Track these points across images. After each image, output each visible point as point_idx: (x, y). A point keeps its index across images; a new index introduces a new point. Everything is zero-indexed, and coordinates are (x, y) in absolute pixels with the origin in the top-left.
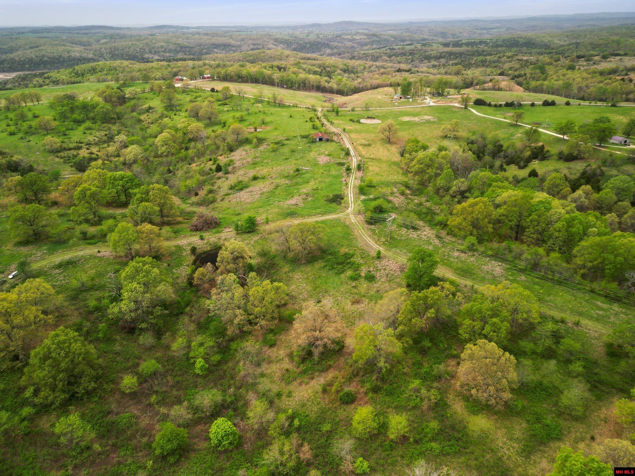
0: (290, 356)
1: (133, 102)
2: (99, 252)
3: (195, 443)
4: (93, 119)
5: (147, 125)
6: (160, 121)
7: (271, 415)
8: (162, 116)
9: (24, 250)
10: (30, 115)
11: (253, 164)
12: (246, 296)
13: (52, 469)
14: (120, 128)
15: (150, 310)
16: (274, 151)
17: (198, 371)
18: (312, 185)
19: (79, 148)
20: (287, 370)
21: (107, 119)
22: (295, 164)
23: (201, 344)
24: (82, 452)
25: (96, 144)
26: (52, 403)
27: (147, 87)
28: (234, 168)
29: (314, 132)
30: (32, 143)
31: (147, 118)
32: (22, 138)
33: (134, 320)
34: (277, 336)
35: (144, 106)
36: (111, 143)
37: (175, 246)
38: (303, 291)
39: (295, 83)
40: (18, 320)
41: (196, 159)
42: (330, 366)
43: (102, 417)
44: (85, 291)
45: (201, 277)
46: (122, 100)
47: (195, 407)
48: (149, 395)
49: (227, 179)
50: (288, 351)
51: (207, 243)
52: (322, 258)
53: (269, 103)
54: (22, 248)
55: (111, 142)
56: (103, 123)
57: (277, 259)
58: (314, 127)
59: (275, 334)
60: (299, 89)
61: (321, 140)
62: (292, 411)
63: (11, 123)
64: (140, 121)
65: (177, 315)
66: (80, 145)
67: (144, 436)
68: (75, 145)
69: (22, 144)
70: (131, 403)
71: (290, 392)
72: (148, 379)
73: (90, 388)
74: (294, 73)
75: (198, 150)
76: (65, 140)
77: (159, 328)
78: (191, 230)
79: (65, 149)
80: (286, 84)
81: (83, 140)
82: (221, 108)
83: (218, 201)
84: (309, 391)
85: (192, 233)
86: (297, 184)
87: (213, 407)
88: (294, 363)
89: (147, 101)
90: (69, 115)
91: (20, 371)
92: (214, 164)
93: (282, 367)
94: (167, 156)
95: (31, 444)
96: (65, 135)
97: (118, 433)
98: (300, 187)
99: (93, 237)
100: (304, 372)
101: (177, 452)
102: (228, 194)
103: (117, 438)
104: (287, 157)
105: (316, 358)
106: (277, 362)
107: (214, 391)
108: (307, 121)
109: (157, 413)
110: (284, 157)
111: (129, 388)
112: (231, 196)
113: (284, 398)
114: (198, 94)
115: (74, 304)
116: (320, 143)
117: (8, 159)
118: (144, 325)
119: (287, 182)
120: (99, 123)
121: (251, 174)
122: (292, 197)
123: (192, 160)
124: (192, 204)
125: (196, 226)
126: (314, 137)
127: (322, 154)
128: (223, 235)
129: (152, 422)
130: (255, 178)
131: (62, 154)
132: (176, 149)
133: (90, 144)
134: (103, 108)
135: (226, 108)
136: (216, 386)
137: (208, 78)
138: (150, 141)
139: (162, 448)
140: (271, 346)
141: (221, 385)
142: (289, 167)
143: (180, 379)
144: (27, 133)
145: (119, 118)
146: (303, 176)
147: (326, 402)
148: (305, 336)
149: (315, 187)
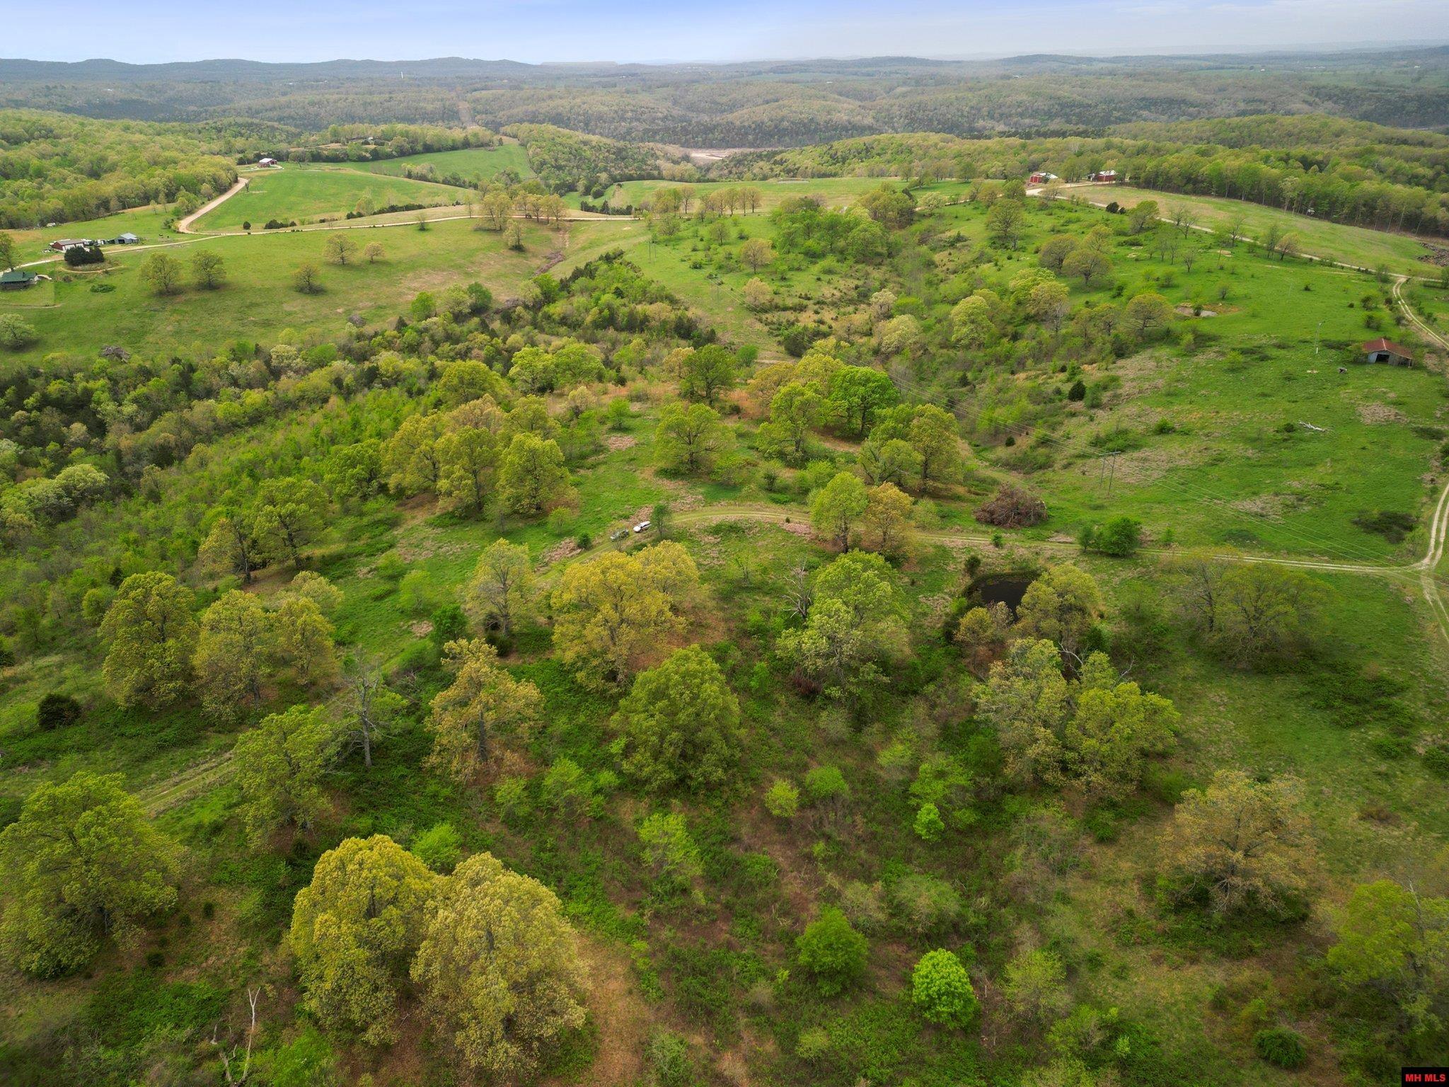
0: (1148, 882)
1: (926, 223)
2: (788, 521)
3: (878, 978)
4: (842, 252)
5: (942, 276)
6: (973, 269)
7: (1061, 999)
8: (978, 261)
9: (669, 486)
10: (733, 233)
11: (1169, 394)
12: (1069, 704)
13: (618, 901)
14: (887, 276)
15: (854, 664)
16: (1232, 370)
17: (920, 830)
18: (1322, 473)
19: (802, 308)
20: (1130, 914)
21: (868, 255)
22: (1286, 411)
23: (941, 775)
24: (672, 893)
25: (834, 304)
26: (647, 781)
27: (966, 191)
28: (1116, 396)
29: (1364, 337)
30: (725, 288)
31: (945, 260)
32: (710, 277)
33: (819, 675)
34: (1125, 823)
35: (948, 234)
36: (863, 306)
37: (936, 547)
38: (1224, 737)
39: (1343, 204)
40: (632, 610)
41: (1029, 362)
42: (1251, 952)
43: (721, 843)
44: (747, 589)
45: (976, 627)
46: (907, 217)
47: (895, 902)
48: (812, 838)
49: (1092, 419)
50: (1144, 869)
51: (1006, 557)
52: (1302, 672)
53: (1252, 249)
54: (666, 482)
55: (862, 302)
56: (856, 262)
57: (1169, 637)
58: (1371, 324)
59: (1119, 817)
60: (1350, 220)
61: (1382, 359)
62: (1120, 1014)
63: (701, 245)
64: (930, 264)
65: (905, 693)
66: (805, 302)
67: (786, 914)
68: (797, 300)
69: (708, 288)
70: (776, 837)
71: (1123, 968)
72: (817, 802)
73: (714, 778)
74: (1347, 178)
75: (1040, 343)
76: (782, 290)
77: (863, 707)
78: (978, 520)
79: (777, 308)
80: (1314, 205)
81: (812, 294)
82: (1122, 251)
83: (1057, 466)
84: (1178, 987)
85: (977, 525)
86: (1278, 463)
87: (934, 919)
88: (1152, 904)
89: (956, 222)
90: (800, 240)
91: (613, 701)
92: (1069, 380)
93: (1117, 899)
94: (968, 347)
95: (599, 840)
96: (783, 279)
97: (740, 886)
98: (1284, 472)
99: (784, 489)
100: (1174, 936)
101: (841, 978)
102: (1083, 456)
103: (737, 895)
104: (1267, 391)
105: (1217, 916)
106: (1109, 883)
107: (946, 886)
108: (1351, 306)
109: (819, 881)
110: (1257, 390)
111: (781, 807)
112: (1090, 462)
113: (1104, 973)
114: (1072, 215)
115: (723, 609)
116: (1381, 366)
117: (679, 313)
118: (835, 692)
119: (1250, 453)
120: (851, 261)
121: (1158, 416)
122: (1254, 493)
123: (1021, 364)
124: (994, 463)
125: (992, 513)
126: (1364, 351)
127: (1377, 397)
128: (1048, 548)
129: (805, 894)
130: (1163, 430)
131: (769, 316)
132: (992, 336)
133: (824, 303)
134: (866, 230)
135: (1133, 253)
136: (949, 876)
137: (1109, 178)
138: (941, 309)
139: (813, 954)
140: (1102, 841)
141: (963, 880)
142: (1268, 418)
143: (880, 829)
144: (720, 268)
145: (890, 255)
146: (1304, 445)
147: (1218, 1034)
148: (1200, 851)
149: (1329, 481)
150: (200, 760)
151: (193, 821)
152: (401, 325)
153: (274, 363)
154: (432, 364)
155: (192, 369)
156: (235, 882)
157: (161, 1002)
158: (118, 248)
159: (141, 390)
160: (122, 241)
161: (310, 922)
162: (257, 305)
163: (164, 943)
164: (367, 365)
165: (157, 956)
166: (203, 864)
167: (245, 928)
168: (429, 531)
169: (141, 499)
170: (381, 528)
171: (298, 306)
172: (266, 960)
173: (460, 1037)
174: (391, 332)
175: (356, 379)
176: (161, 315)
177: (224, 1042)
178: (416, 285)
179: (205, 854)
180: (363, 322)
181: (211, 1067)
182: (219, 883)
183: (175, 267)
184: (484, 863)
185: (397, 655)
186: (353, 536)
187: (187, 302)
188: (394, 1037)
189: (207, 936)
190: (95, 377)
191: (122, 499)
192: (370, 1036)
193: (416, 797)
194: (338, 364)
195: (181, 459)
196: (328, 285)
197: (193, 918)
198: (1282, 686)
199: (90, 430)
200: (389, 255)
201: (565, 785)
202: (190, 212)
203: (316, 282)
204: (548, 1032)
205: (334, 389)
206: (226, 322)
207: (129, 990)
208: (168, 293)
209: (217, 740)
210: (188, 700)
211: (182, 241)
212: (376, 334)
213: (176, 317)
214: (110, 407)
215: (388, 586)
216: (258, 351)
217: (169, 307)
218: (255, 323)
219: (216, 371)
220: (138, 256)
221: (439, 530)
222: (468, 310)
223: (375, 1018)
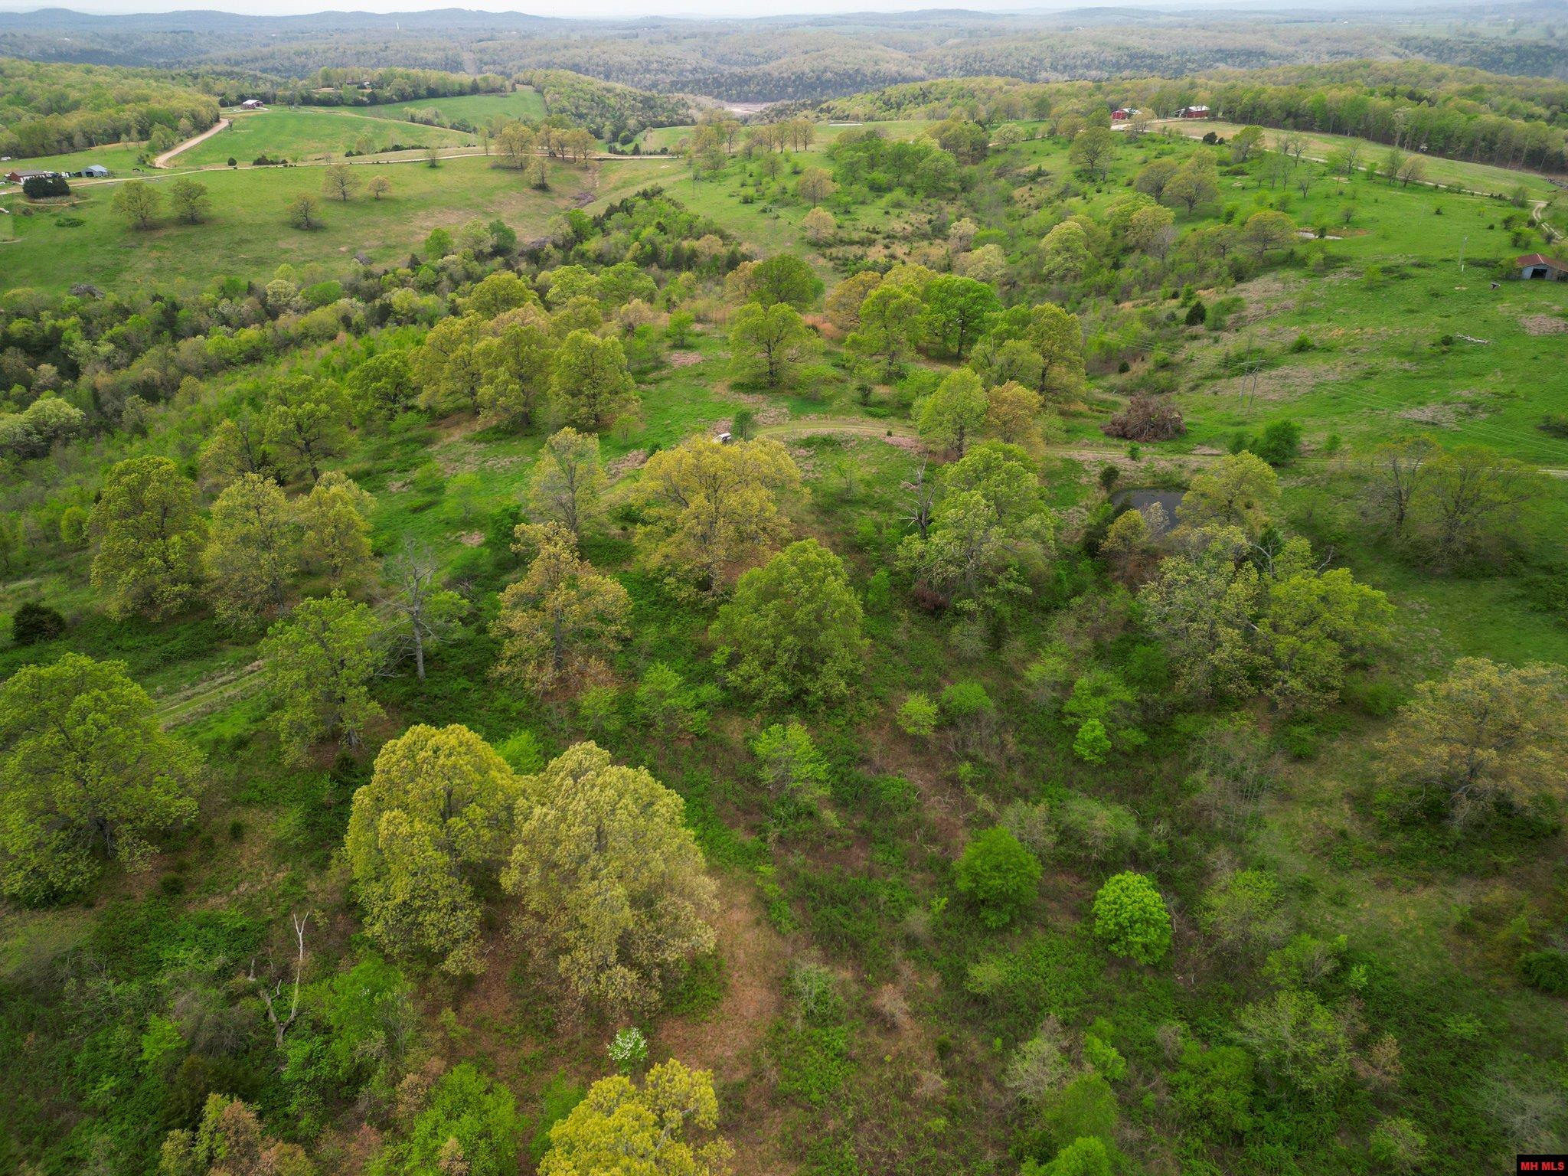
0: (1361, 802)
1: (1000, 160)
2: (889, 434)
3: (1050, 911)
4: (911, 186)
5: (1023, 211)
6: (1057, 203)
7: (1274, 927)
8: (1064, 194)
9: (746, 401)
10: (787, 168)
11: (1301, 314)
13: (733, 826)
14: (963, 210)
15: (991, 574)
16: (1370, 289)
17: (1079, 749)
18: (1493, 383)
19: (871, 243)
20: (1343, 834)
21: (936, 187)
22: (1441, 326)
23: (1099, 692)
24: (798, 816)
25: (905, 238)
26: (758, 695)
27: (1043, 128)
28: (1240, 318)
29: (1513, 255)
30: (782, 222)
31: (1026, 196)
32: (764, 211)
33: (947, 585)
34: (1324, 739)
35: (1027, 169)
36: (938, 241)
37: (1063, 460)
38: (1431, 646)
39: (1459, 139)
40: (732, 501)
41: (1136, 290)
42: (1497, 870)
43: (849, 765)
44: (849, 502)
45: (1129, 533)
46: (979, 152)
47: (1061, 828)
48: (954, 760)
49: (1216, 341)
50: (1354, 786)
51: (1146, 470)
52: (1513, 575)
53: (1370, 176)
54: (742, 396)
55: (936, 237)
56: (928, 197)
57: (1350, 545)
58: (1517, 242)
59: (1319, 733)
60: (1467, 156)
61: (1539, 274)
62: (1351, 940)
63: (750, 181)
64: (1009, 200)
65: (1047, 610)
66: (874, 236)
67: (933, 840)
68: (864, 234)
69: (762, 222)
70: (910, 759)
71: (1341, 894)
72: (959, 721)
73: (835, 692)
74: (1462, 110)
75: (1144, 271)
76: (847, 223)
77: (1002, 620)
78: (1108, 434)
79: (842, 242)
80: (1427, 141)
81: (881, 228)
82: (1227, 181)
83: (1182, 389)
84: (1412, 913)
85: (1109, 440)
86: (1441, 374)
87: (1111, 845)
88: (1369, 824)
89: (1034, 158)
90: (863, 173)
91: (711, 614)
92: (1183, 305)
93: (1325, 820)
94: (1063, 278)
95: (705, 759)
96: (847, 212)
97: (875, 810)
98: (1450, 382)
99: (881, 403)
100: (1405, 856)
101: (1009, 907)
102: (1212, 377)
103: (872, 819)
104: (1414, 308)
105: (1456, 829)
106: (1313, 804)
107: (1118, 809)
108: (1491, 227)
109: (968, 805)
110: (1402, 307)
111: (916, 724)
112: (1222, 382)
113: (1319, 900)
114: (1166, 147)
115: (824, 523)
116: (1536, 283)
117: (731, 248)
118: (969, 605)
119: (1407, 366)
120: (921, 195)
121: (1294, 333)
122: (1420, 403)
123: (1126, 294)
124: (1111, 389)
125: (1124, 425)
126: (1518, 265)
127: (1539, 310)
128: (1193, 461)
129: (952, 820)
130: (1302, 348)
131: (834, 251)
132: (1089, 265)
133: (894, 237)
134: (938, 160)
135: (1238, 182)
136: (1121, 801)
137: (1200, 114)
138: (1026, 244)
139: (976, 877)
140: (1299, 758)
141: (1135, 806)
142: (1428, 327)
143: (1033, 750)
144: (775, 201)
145: (964, 189)
146: (1466, 357)
147: (1469, 962)
149: (1504, 389)
150: (216, 673)
151: (210, 736)
152: (414, 263)
153: (270, 300)
154: (453, 301)
155: (175, 307)
156: (268, 801)
157: (182, 933)
158: (86, 182)
159: (118, 329)
160: (90, 174)
161: (371, 825)
162: (249, 241)
163: (182, 868)
164: (377, 302)
165: (175, 881)
166: (226, 783)
167: (282, 851)
168: (469, 446)
169: (126, 436)
170: (413, 446)
171: (294, 242)
172: (312, 886)
173: (564, 962)
174: (404, 271)
175: (367, 317)
176: (138, 252)
177: (264, 979)
178: (429, 224)
179: (230, 770)
180: (370, 261)
181: (250, 1005)
182: (249, 803)
183: (153, 196)
184: (589, 752)
185: (446, 565)
186: (380, 454)
187: (168, 238)
188: (479, 967)
189: (235, 861)
190: (65, 315)
191: (104, 436)
192: (450, 965)
193: (482, 712)
194: (343, 302)
195: (168, 400)
196: (329, 221)
197: (218, 841)
198: (1489, 590)
199: (61, 373)
200: (396, 192)
201: (662, 695)
202: (167, 149)
203: (315, 218)
204: (671, 956)
205: (342, 327)
206: (213, 258)
207: (141, 919)
208: (145, 227)
209: (233, 653)
210: (197, 609)
211: (158, 174)
212: (386, 272)
213: (155, 254)
214: (83, 346)
215: (428, 498)
216: (251, 290)
217: (147, 243)
218: (246, 261)
219: (204, 309)
220: (109, 189)
221: (482, 445)
222: (490, 250)
223: (456, 942)
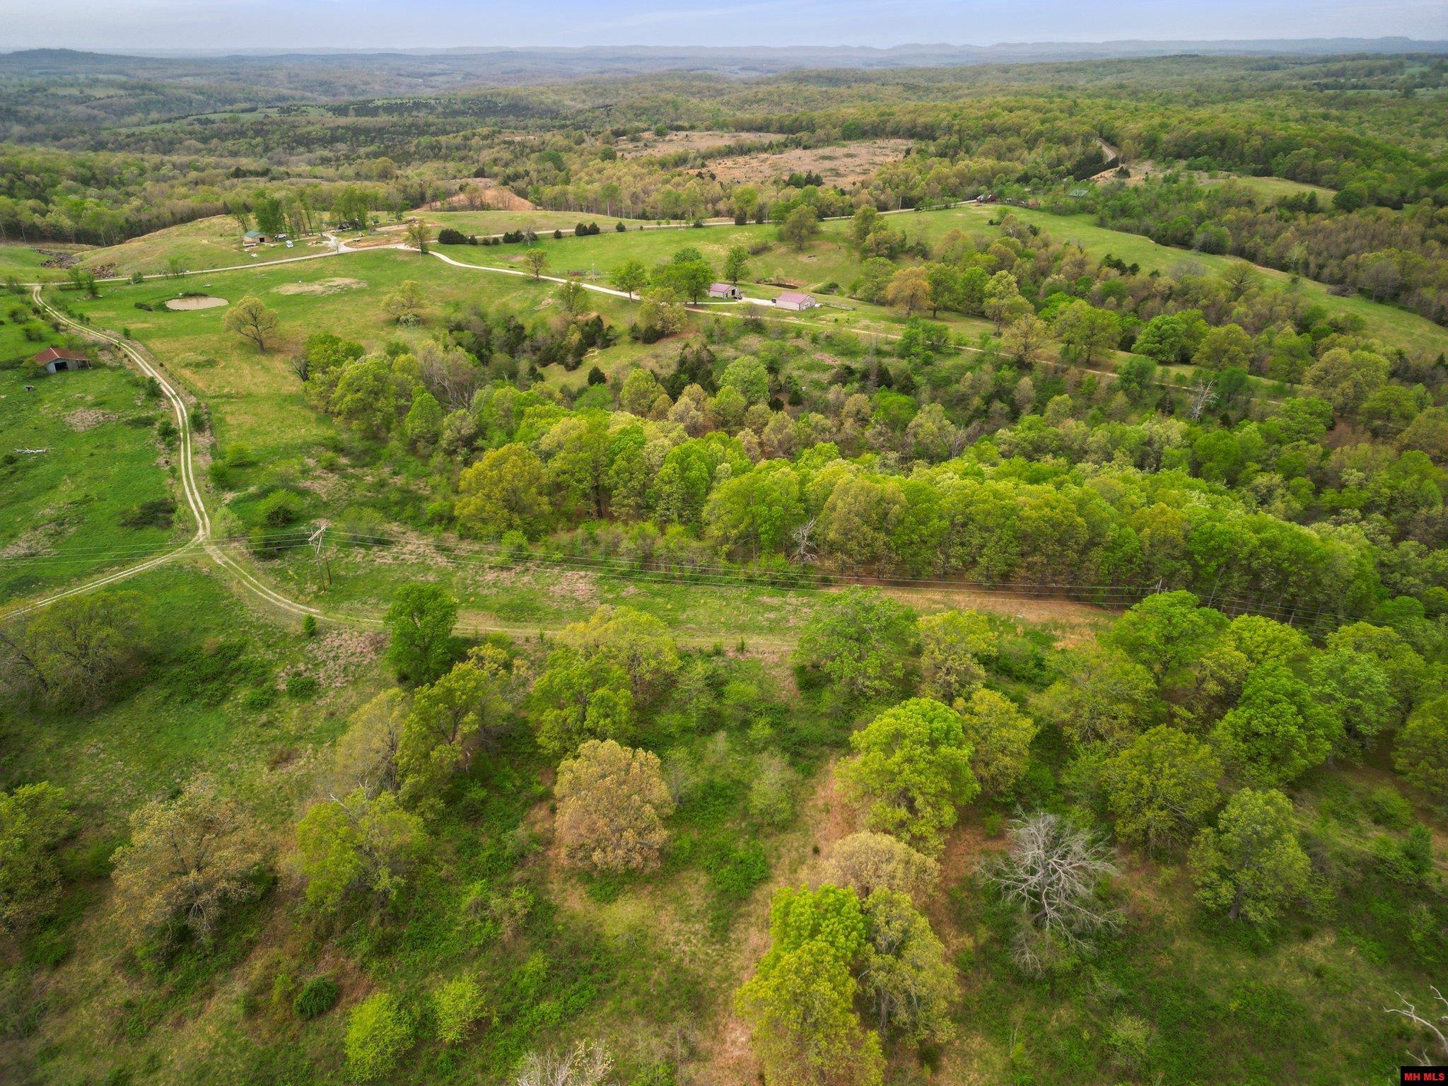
0: (129, 964)
18: (67, 492)
20: (129, 1005)
29: (32, 349)
34: (72, 928)
38: (120, 781)
42: (251, 944)
50: (116, 955)
52: (155, 679)
57: (8, 719)
58: (32, 337)
59: (62, 927)
61: (61, 367)
71: (153, 1059)
84: (210, 1029)
86: (18, 498)
88: (145, 979)
93: (108, 1003)
98: (30, 504)
100: (180, 990)
105: (206, 940)
106: (90, 996)
116: (63, 374)
122: (12, 536)
126: (40, 363)
127: (76, 404)
140: (57, 964)
146: (33, 472)
147: (265, 1035)
148: (158, 898)
149: (78, 496)
198: (143, 703)
